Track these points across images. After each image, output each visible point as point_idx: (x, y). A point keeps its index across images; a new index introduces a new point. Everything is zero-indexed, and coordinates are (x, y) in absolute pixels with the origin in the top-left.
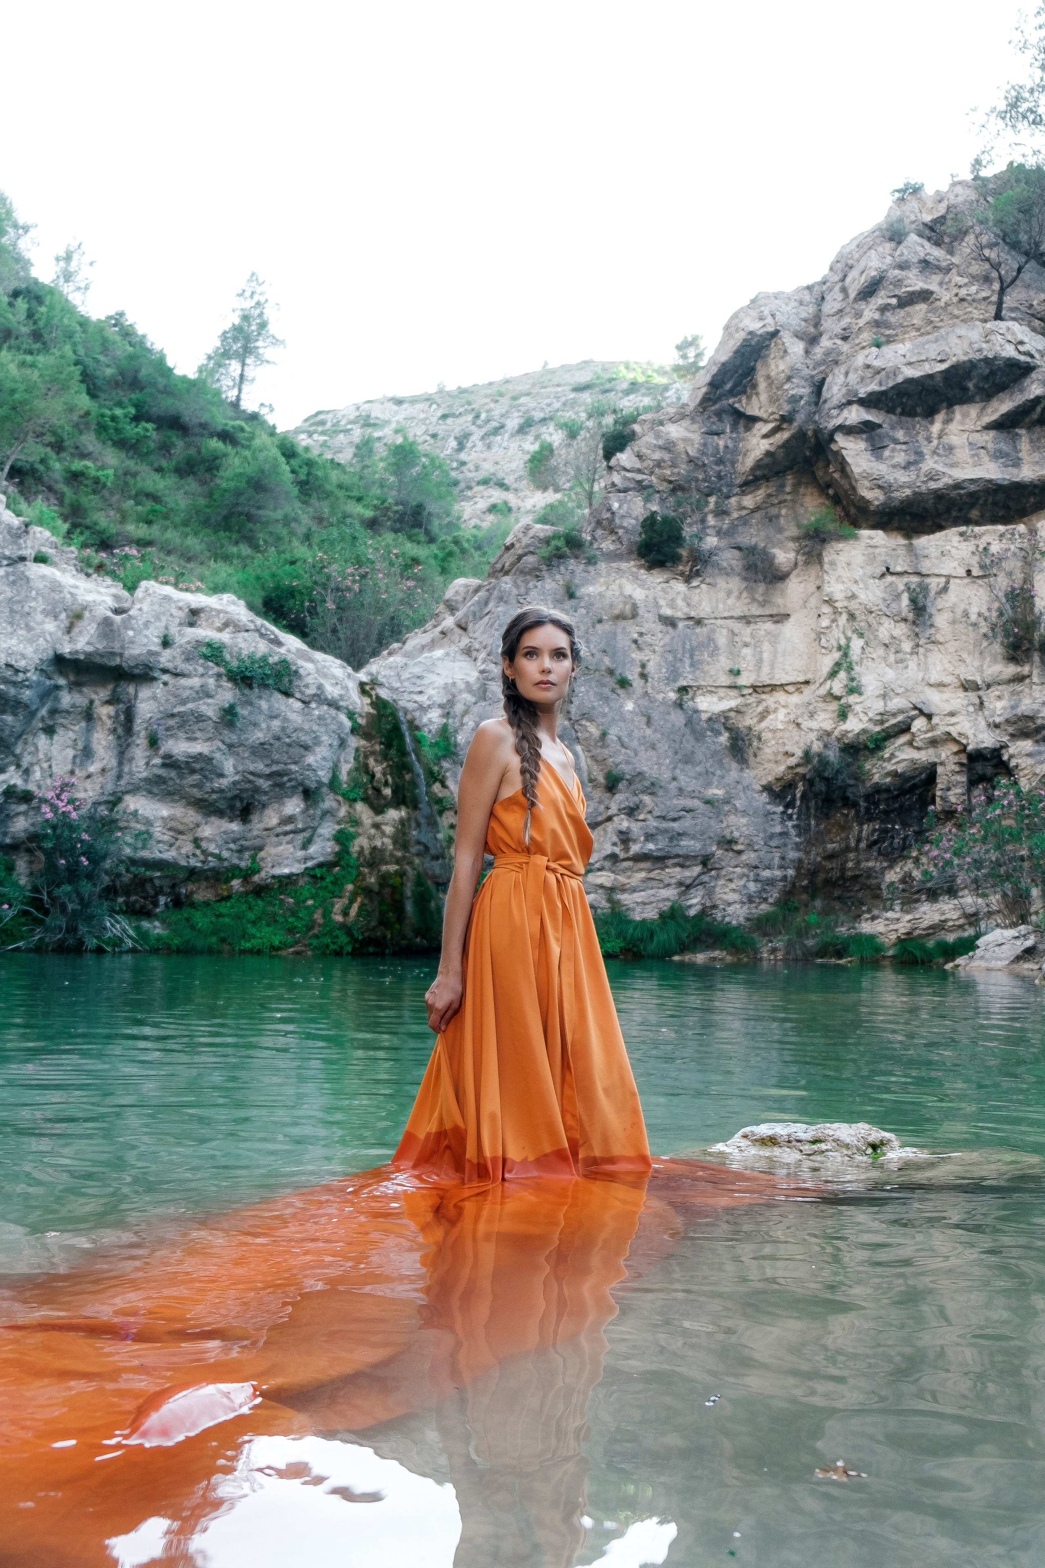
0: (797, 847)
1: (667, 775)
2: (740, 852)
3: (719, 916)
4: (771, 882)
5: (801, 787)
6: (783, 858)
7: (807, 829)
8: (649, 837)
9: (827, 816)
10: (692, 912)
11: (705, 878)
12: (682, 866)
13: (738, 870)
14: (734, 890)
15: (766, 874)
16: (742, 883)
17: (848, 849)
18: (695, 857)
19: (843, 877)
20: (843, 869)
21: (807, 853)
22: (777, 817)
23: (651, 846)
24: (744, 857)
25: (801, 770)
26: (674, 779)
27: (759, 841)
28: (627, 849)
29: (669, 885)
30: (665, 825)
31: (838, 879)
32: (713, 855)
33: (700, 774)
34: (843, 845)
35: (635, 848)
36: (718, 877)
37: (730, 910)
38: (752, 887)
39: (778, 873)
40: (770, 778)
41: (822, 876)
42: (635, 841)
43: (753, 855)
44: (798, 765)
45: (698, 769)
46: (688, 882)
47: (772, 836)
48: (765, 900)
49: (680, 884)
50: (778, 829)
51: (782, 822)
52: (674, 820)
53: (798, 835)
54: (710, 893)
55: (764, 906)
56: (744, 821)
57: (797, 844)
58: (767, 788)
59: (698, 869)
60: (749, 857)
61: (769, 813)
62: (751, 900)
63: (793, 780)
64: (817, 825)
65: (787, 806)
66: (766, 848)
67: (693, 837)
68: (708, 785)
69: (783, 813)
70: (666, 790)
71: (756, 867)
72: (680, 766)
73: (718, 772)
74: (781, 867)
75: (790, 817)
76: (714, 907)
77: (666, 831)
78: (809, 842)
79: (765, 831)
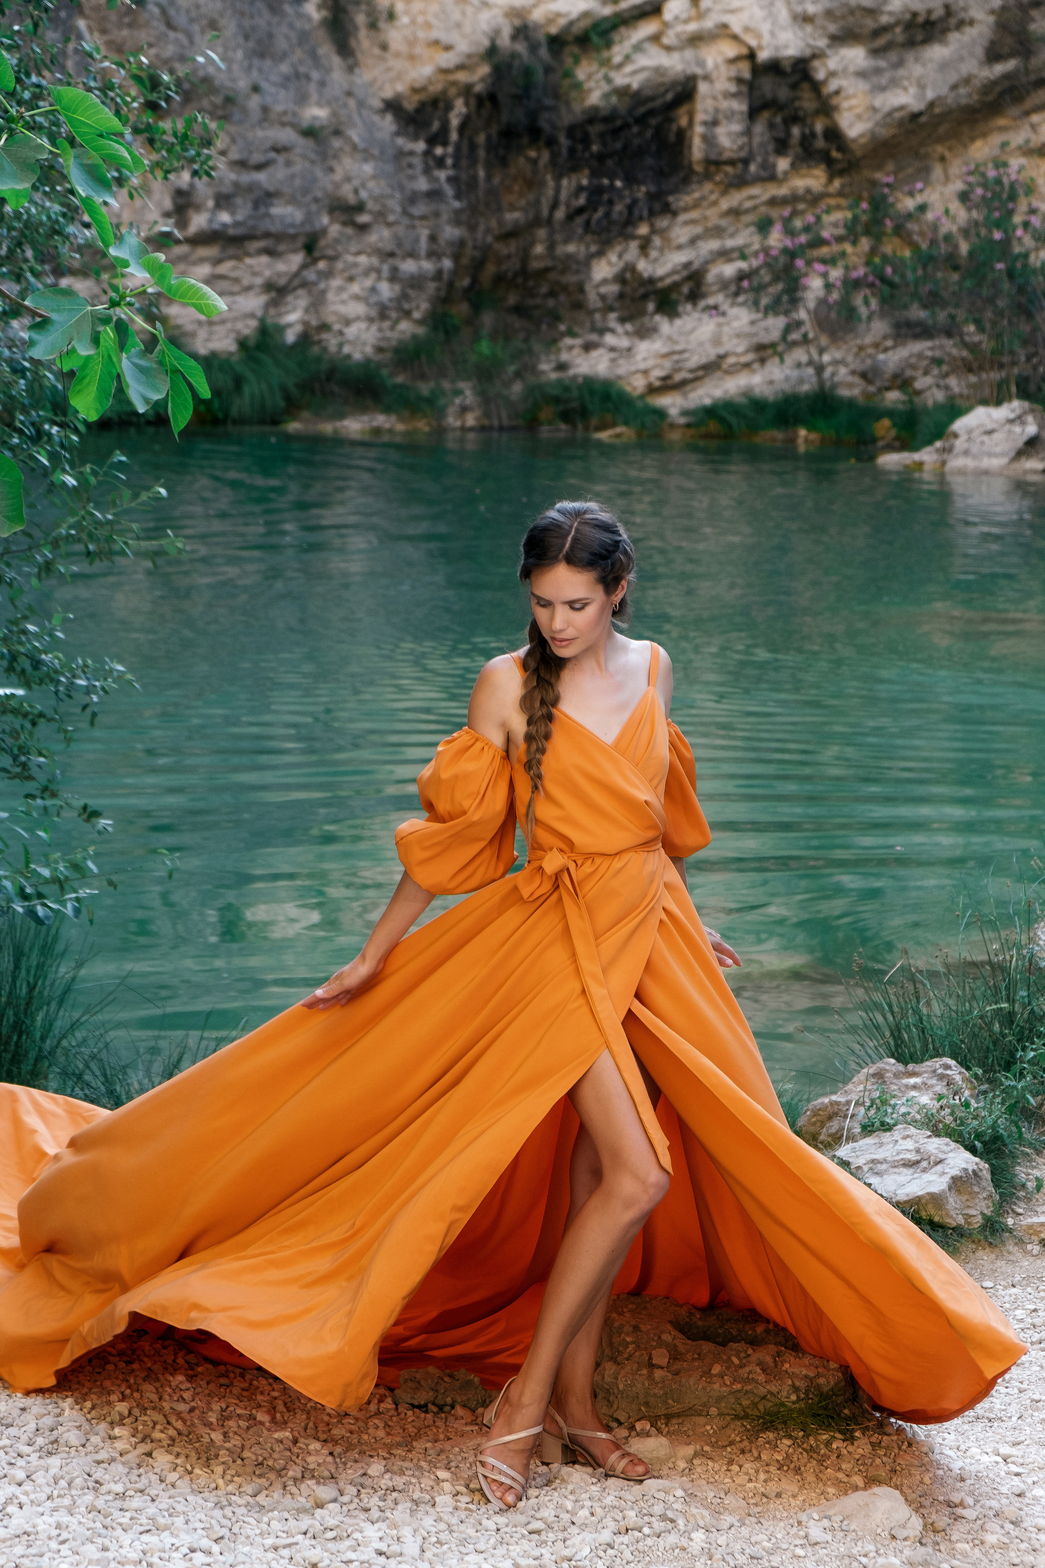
0: (457, 221)
1: (243, 84)
2: (363, 228)
3: (332, 342)
4: (415, 282)
5: (460, 107)
6: (433, 238)
7: (472, 184)
8: (223, 201)
9: (504, 162)
10: (290, 337)
11: (310, 275)
12: (270, 252)
13: (363, 259)
14: (357, 298)
15: (409, 267)
16: (368, 283)
17: (536, 222)
18: (293, 237)
19: (524, 271)
20: (525, 255)
21: (472, 228)
22: (417, 161)
23: (225, 217)
24: (373, 238)
25: (462, 77)
26: (256, 89)
27: (394, 204)
28: (182, 224)
29: (248, 288)
30: (246, 178)
31: (516, 275)
32: (324, 231)
33: (287, 78)
34: (531, 216)
35: (198, 221)
36: (328, 275)
37: (351, 331)
38: (386, 290)
39: (428, 266)
40: (400, 87)
41: (490, 269)
42: (198, 208)
43: (386, 233)
44: (460, 67)
45: (285, 68)
46: (282, 281)
47: (413, 198)
48: (408, 314)
49: (269, 287)
50: (422, 184)
51: (427, 171)
52: (259, 167)
53: (458, 197)
54: (318, 302)
55: (405, 326)
56: (368, 168)
57: (457, 212)
58: (393, 106)
59: (297, 259)
60: (380, 236)
61: (400, 154)
62: (382, 312)
63: (444, 92)
64: (489, 178)
65: (432, 141)
66: (405, 221)
67: (293, 201)
68: (302, 99)
69: (427, 153)
70: (244, 110)
71: (392, 255)
72: (256, 62)
73: (315, 75)
74: (432, 254)
75: (440, 163)
76: (325, 327)
77: (250, 188)
78: (474, 209)
79: (402, 188)
